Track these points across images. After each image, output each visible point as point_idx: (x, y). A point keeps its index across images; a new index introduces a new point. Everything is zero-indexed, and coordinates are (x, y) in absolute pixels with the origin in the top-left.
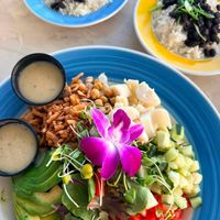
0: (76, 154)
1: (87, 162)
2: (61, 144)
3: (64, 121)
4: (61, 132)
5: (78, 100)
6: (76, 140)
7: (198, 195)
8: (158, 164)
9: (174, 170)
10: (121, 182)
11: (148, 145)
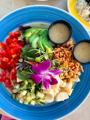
0: (46, 58)
1: (42, 61)
2: (53, 53)
3: (63, 56)
4: (58, 54)
5: (70, 65)
6: (53, 59)
7: (15, 98)
8: (31, 88)
9: (27, 94)
10: (30, 71)
11: (40, 88)
